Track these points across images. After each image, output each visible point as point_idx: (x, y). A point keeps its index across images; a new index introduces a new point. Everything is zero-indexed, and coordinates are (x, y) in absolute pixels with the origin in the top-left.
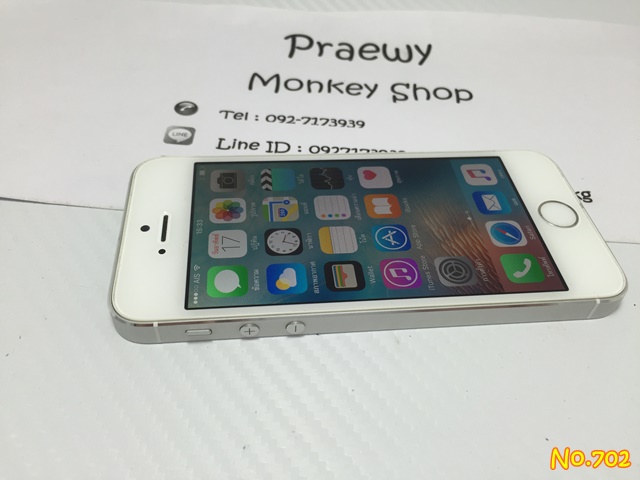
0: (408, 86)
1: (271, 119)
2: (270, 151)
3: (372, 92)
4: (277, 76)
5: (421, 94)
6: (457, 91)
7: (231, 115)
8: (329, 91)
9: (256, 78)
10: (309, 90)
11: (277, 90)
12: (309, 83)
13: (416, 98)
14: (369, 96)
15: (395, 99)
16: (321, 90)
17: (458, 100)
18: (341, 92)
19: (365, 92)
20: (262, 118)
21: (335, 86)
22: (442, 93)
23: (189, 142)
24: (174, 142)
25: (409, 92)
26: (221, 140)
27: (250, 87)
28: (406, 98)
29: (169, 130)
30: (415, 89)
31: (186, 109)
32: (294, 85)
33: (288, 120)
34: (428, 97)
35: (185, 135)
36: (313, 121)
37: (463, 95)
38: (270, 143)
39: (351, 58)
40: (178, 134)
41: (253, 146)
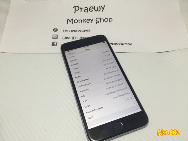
0: (99, 18)
1: (72, 31)
2: (72, 39)
3: (92, 21)
4: (72, 19)
5: (102, 20)
6: (109, 19)
7: (64, 31)
8: (83, 22)
9: (68, 20)
10: (79, 23)
11: (73, 24)
12: (79, 20)
13: (101, 22)
14: (91, 23)
15: (96, 23)
16: (81, 22)
17: (109, 21)
18: (86, 22)
19: (91, 21)
20: (70, 31)
21: (84, 20)
22: (106, 20)
23: (57, 38)
24: (54, 38)
25: (99, 20)
26: (63, 37)
27: (67, 23)
28: (99, 22)
29: (53, 35)
30: (101, 19)
31: (55, 30)
32: (76, 21)
33: (75, 31)
34: (103, 22)
35: (56, 36)
36: (80, 31)
37: (111, 20)
38: (72, 37)
39: (87, 12)
40: (55, 36)
41: (69, 38)
